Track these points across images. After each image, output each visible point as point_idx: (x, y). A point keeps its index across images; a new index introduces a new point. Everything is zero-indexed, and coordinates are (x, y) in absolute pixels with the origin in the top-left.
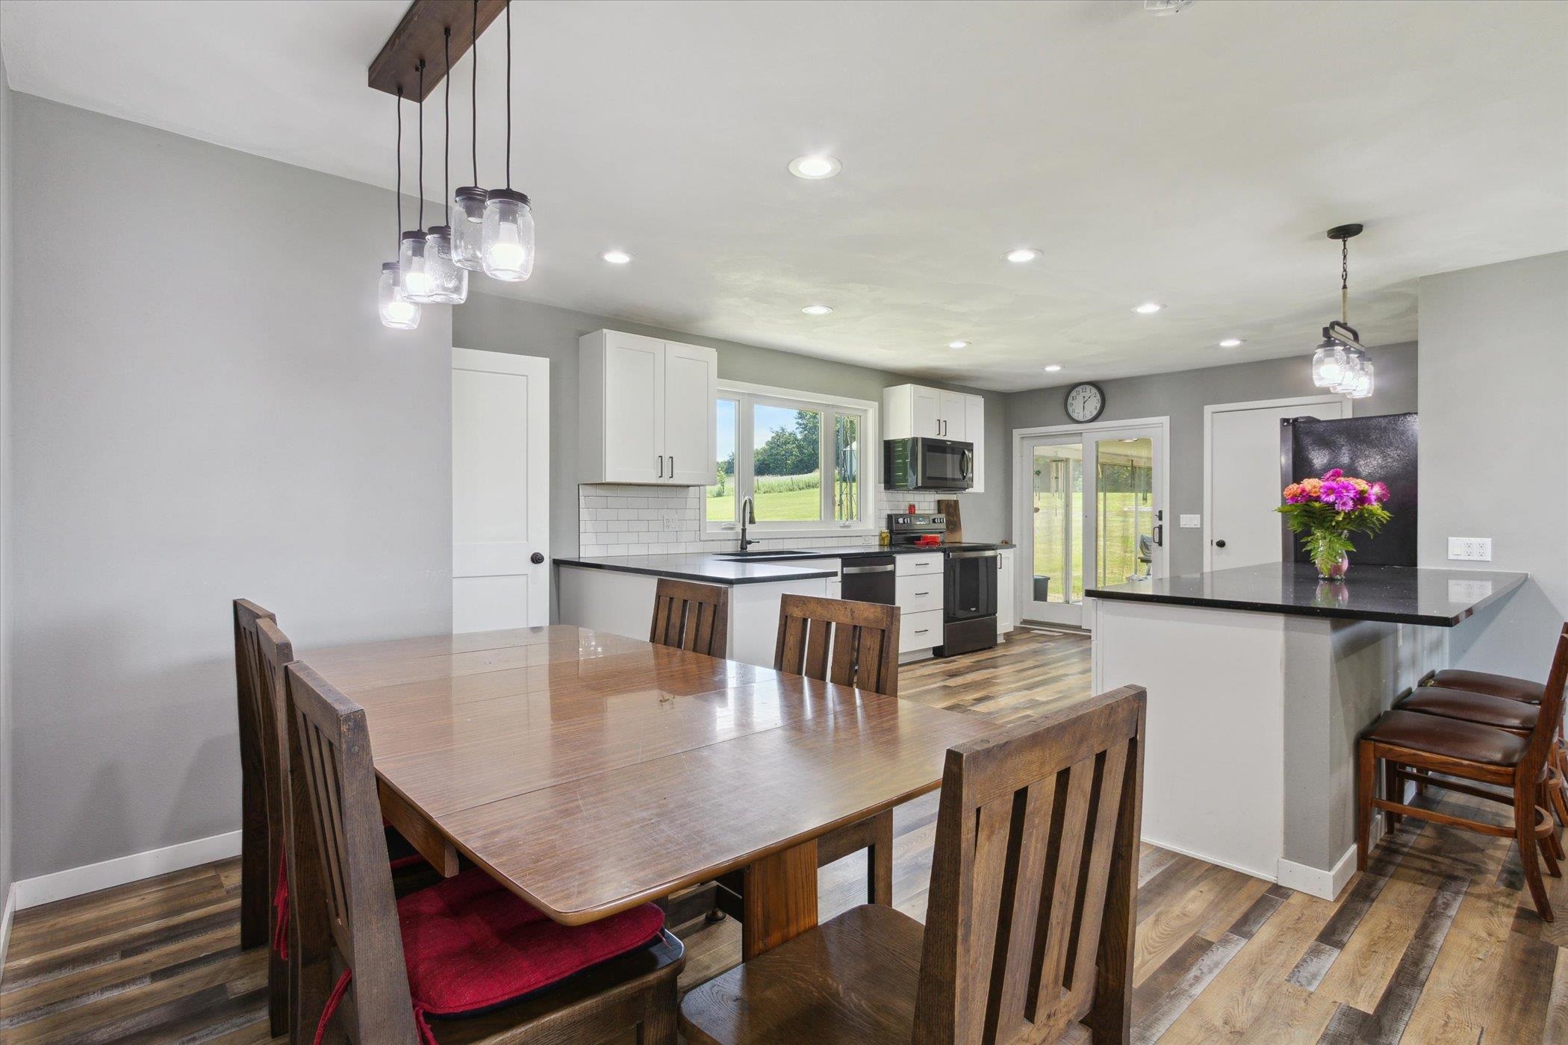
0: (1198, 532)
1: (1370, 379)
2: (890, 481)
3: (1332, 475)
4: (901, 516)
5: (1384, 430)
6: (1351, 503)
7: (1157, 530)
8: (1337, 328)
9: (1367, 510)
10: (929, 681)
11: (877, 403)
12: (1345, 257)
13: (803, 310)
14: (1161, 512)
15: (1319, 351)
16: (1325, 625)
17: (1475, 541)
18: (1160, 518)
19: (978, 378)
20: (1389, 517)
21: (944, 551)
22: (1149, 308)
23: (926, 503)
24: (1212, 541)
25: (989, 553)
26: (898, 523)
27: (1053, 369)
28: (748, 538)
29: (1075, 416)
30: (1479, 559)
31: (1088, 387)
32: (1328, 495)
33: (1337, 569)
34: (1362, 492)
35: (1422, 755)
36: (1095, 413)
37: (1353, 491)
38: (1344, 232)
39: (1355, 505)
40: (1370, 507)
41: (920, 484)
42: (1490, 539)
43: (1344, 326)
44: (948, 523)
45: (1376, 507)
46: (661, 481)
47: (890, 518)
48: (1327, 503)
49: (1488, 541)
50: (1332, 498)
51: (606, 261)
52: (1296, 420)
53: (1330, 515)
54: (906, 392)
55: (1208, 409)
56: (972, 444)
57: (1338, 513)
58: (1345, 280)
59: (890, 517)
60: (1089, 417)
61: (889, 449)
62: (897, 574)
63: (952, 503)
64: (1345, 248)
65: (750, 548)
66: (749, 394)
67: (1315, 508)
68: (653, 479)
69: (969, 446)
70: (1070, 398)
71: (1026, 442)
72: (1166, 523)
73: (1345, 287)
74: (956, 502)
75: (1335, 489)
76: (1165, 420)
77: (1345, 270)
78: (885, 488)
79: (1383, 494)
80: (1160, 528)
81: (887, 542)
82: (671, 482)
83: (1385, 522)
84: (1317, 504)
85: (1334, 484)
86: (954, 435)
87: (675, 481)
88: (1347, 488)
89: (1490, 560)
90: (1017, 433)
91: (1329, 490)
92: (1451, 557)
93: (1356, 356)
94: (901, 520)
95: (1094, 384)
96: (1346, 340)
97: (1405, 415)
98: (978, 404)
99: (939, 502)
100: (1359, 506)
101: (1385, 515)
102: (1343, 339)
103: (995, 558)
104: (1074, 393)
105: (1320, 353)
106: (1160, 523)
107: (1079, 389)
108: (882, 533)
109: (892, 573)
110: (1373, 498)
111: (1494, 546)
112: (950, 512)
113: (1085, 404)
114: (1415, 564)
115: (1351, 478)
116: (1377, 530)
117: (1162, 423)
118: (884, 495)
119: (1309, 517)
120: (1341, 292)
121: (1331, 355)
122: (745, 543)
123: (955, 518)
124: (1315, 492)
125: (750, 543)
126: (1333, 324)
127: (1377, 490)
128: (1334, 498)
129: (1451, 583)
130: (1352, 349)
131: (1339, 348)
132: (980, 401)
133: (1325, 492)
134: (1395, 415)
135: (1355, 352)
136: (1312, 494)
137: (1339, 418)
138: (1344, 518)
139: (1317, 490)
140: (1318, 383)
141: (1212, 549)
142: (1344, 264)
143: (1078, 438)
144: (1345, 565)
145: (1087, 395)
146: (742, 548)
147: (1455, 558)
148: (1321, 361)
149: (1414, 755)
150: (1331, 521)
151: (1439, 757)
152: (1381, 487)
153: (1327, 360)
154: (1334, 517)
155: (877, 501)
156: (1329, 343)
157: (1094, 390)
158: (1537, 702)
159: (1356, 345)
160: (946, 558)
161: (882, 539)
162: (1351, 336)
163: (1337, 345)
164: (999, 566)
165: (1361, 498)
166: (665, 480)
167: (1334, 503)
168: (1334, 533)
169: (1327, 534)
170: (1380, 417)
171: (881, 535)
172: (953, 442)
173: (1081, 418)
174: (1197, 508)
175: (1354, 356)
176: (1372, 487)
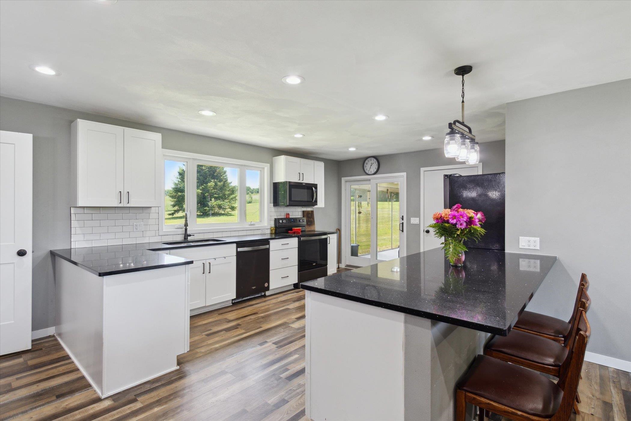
0: (419, 225)
1: (477, 153)
2: (276, 202)
3: (457, 208)
4: (282, 219)
5: (491, 181)
6: (465, 224)
7: (401, 225)
8: (457, 124)
9: (473, 228)
10: (282, 305)
11: (269, 165)
12: (463, 85)
13: (200, 112)
14: (403, 216)
15: (447, 136)
16: (428, 322)
17: (532, 239)
18: (403, 219)
19: (320, 154)
20: (484, 232)
21: (298, 237)
22: (381, 118)
23: (296, 212)
24: (424, 230)
25: (324, 237)
26: (280, 222)
27: (352, 149)
28: (188, 233)
29: (367, 172)
30: (534, 248)
31: (373, 159)
32: (453, 219)
33: (459, 260)
34: (470, 218)
35: (492, 404)
36: (375, 170)
37: (466, 217)
38: (463, 71)
39: (467, 225)
40: (475, 227)
41: (288, 204)
42: (539, 238)
43: (462, 124)
44: (307, 222)
45: (478, 227)
46: (120, 205)
47: (276, 221)
48: (452, 224)
49: (538, 239)
50: (454, 221)
51: (36, 72)
52: (451, 175)
53: (454, 230)
54: (282, 159)
55: (422, 169)
56: (317, 184)
57: (458, 230)
58: (463, 98)
59: (275, 219)
60: (373, 172)
61: (276, 187)
62: (271, 249)
63: (310, 212)
64: (463, 80)
65: (189, 238)
66: (193, 158)
67: (446, 226)
68: (116, 204)
69: (316, 186)
70: (365, 164)
71: (348, 183)
72: (405, 221)
73: (463, 102)
74: (312, 212)
75: (456, 216)
76: (404, 174)
77: (463, 93)
78: (274, 206)
79: (483, 219)
80: (403, 223)
81: (273, 232)
82: (128, 205)
83: (483, 235)
84: (447, 225)
85: (456, 213)
86: (307, 180)
87: (131, 205)
88: (462, 216)
89: (539, 249)
90: (343, 179)
91: (454, 217)
92: (520, 247)
93: (469, 140)
94: (281, 221)
95: (375, 157)
96: (463, 132)
97: (500, 174)
98: (321, 165)
99: (303, 212)
100: (469, 226)
101: (482, 231)
102: (461, 131)
103: (326, 239)
104: (367, 161)
105: (447, 138)
106: (403, 221)
107: (369, 159)
108: (271, 227)
109: (268, 250)
110: (477, 220)
111: (541, 242)
112: (309, 217)
113: (371, 167)
114: (504, 250)
115: (466, 209)
116: (479, 239)
117: (403, 176)
118: (273, 209)
119: (444, 231)
120: (461, 104)
121: (454, 139)
122: (186, 235)
123: (312, 219)
124: (446, 218)
125: (190, 236)
126: (455, 122)
127: (479, 216)
128: (456, 221)
129: (521, 260)
130: (467, 137)
131: (458, 135)
132: (322, 165)
133: (452, 218)
134: (495, 174)
135: (468, 139)
136: (445, 219)
137: (477, 174)
138: (461, 232)
139: (447, 216)
140: (447, 155)
141: (424, 234)
142: (463, 88)
143: (368, 182)
144: (463, 258)
145: (372, 162)
146: (185, 239)
147: (523, 247)
148: (448, 143)
149: (489, 404)
150: (454, 234)
151: (503, 407)
152: (481, 214)
153: (451, 142)
154: (456, 231)
155: (269, 212)
156: (452, 132)
157: (375, 160)
158: (562, 336)
159: (470, 135)
160: (299, 240)
161: (272, 230)
162: (467, 130)
163: (457, 133)
164: (328, 242)
165: (470, 221)
166: (124, 204)
167: (456, 224)
168: (456, 240)
169: (453, 240)
170: (488, 174)
171: (271, 229)
172: (306, 184)
173: (370, 173)
174: (418, 215)
175: (468, 141)
176: (477, 214)
